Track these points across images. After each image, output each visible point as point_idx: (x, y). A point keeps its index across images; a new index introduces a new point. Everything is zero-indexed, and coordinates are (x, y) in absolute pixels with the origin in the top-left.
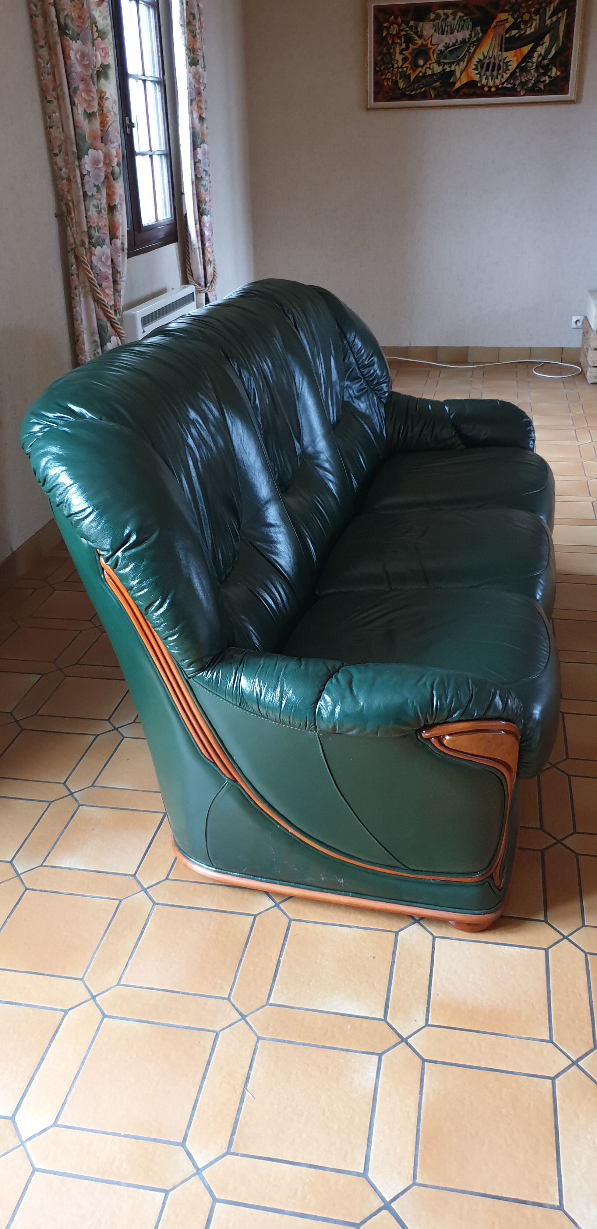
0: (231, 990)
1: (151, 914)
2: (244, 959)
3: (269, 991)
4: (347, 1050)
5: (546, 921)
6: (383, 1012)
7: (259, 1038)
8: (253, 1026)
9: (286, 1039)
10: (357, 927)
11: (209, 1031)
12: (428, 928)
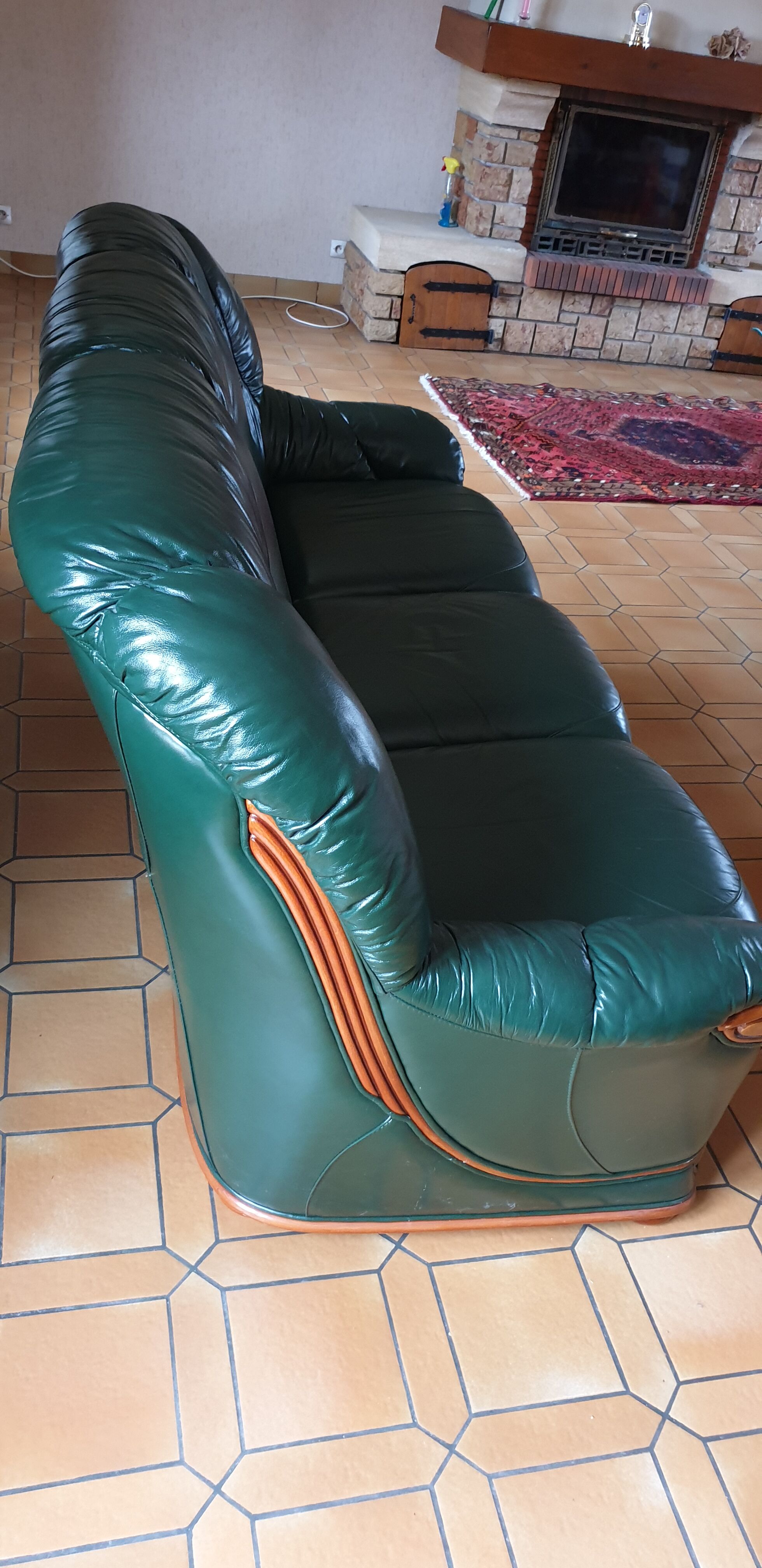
0: (411, 1407)
1: (226, 1310)
2: (400, 1349)
3: (462, 1394)
4: (608, 1457)
5: (727, 1185)
6: (620, 1381)
7: (490, 1477)
8: (471, 1460)
9: (526, 1466)
10: (520, 1254)
11: (416, 1489)
12: (604, 1231)
